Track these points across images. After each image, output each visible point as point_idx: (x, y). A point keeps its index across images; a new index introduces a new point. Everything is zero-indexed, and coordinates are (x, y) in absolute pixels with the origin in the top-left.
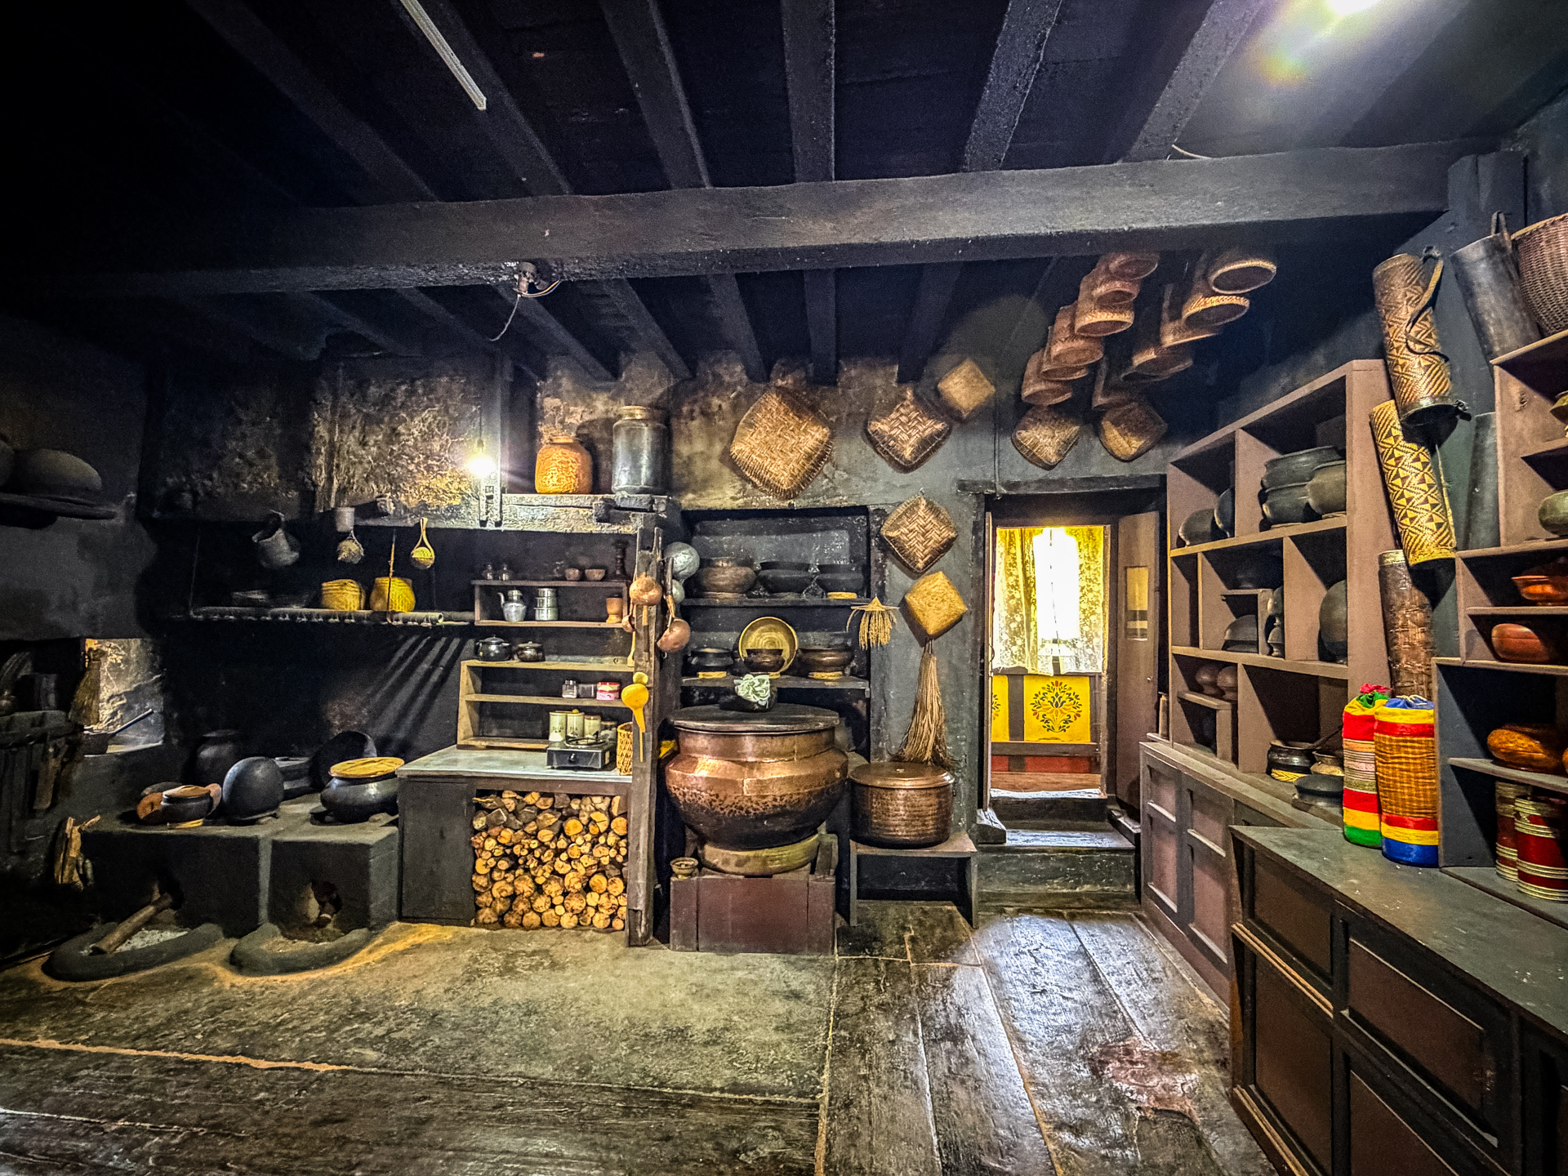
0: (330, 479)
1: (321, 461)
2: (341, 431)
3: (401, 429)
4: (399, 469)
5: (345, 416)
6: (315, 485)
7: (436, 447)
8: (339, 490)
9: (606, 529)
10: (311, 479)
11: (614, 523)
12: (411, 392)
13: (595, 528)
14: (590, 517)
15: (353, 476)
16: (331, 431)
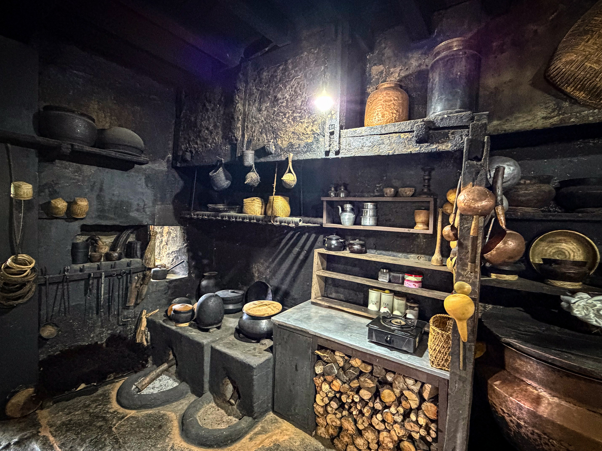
0: (243, 135)
1: (239, 125)
2: (249, 105)
3: (279, 96)
4: (278, 123)
5: (251, 94)
6: (237, 140)
7: (299, 103)
8: (248, 142)
9: (425, 148)
10: (234, 136)
11: (432, 143)
12: (285, 70)
13: (415, 149)
14: (410, 140)
15: (254, 132)
16: (244, 105)
